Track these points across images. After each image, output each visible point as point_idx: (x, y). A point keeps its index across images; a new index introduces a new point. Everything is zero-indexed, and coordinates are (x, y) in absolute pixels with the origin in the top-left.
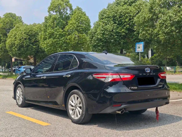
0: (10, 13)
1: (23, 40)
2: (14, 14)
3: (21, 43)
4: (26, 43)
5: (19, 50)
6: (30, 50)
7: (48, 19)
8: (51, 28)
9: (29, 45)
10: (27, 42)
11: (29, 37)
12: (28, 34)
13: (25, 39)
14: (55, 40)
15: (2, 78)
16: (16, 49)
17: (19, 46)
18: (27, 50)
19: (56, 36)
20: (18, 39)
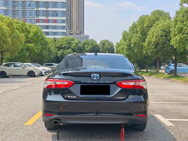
0: (157, 11)
1: (158, 37)
2: (162, 11)
3: (157, 41)
4: (162, 41)
5: (156, 47)
6: (166, 47)
7: (179, 13)
8: (181, 22)
9: (166, 43)
10: (163, 39)
11: (166, 33)
12: (165, 31)
13: (162, 36)
14: (184, 36)
15: (149, 76)
16: (153, 46)
17: (156, 44)
18: (163, 47)
19: (185, 31)
20: (155, 36)
